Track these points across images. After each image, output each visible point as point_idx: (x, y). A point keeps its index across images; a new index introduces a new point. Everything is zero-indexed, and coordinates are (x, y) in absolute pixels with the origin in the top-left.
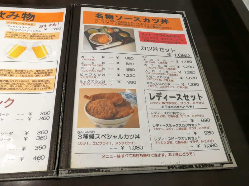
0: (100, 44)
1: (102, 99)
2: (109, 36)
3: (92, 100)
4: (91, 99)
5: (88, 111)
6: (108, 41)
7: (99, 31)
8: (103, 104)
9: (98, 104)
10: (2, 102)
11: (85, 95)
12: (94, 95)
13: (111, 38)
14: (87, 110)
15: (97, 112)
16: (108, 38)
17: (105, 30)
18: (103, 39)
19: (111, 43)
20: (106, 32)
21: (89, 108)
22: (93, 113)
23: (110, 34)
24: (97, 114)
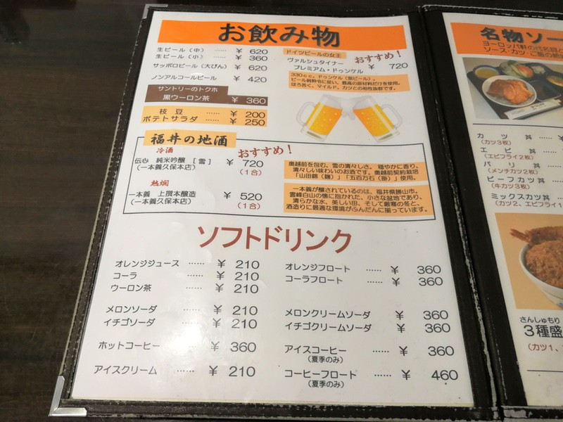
0: (513, 104)
1: (555, 239)
2: (528, 84)
3: (532, 241)
4: (530, 240)
5: (531, 268)
6: (529, 97)
7: (501, 71)
8: (559, 253)
9: (547, 252)
10: (326, 239)
11: (513, 230)
12: (533, 230)
13: (532, 90)
14: (528, 267)
15: (553, 272)
16: (525, 89)
17: (513, 70)
18: (514, 91)
19: (537, 102)
20: (518, 74)
21: (532, 262)
22: (544, 275)
23: (527, 80)
24: (554, 277)
